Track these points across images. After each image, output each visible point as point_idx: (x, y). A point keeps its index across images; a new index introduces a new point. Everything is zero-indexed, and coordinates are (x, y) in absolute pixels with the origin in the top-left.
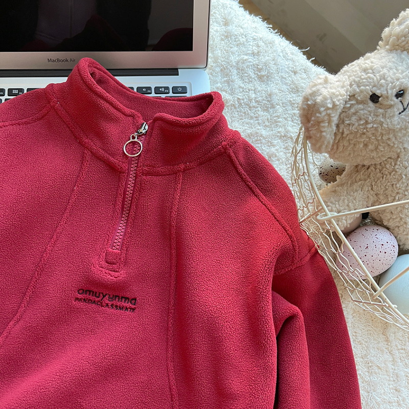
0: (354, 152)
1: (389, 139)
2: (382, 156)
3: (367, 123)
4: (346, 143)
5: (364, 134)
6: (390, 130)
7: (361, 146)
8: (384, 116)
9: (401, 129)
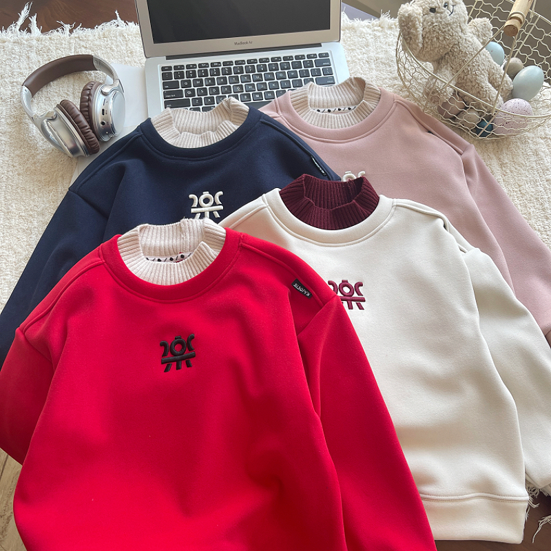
0: (432, 45)
1: (449, 30)
2: (450, 43)
3: (433, 23)
4: (427, 40)
5: (434, 31)
6: (447, 24)
7: (435, 39)
8: (441, 18)
9: (453, 23)
